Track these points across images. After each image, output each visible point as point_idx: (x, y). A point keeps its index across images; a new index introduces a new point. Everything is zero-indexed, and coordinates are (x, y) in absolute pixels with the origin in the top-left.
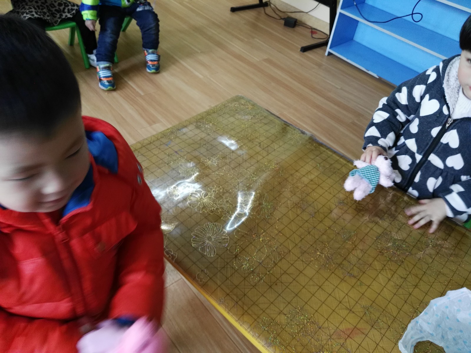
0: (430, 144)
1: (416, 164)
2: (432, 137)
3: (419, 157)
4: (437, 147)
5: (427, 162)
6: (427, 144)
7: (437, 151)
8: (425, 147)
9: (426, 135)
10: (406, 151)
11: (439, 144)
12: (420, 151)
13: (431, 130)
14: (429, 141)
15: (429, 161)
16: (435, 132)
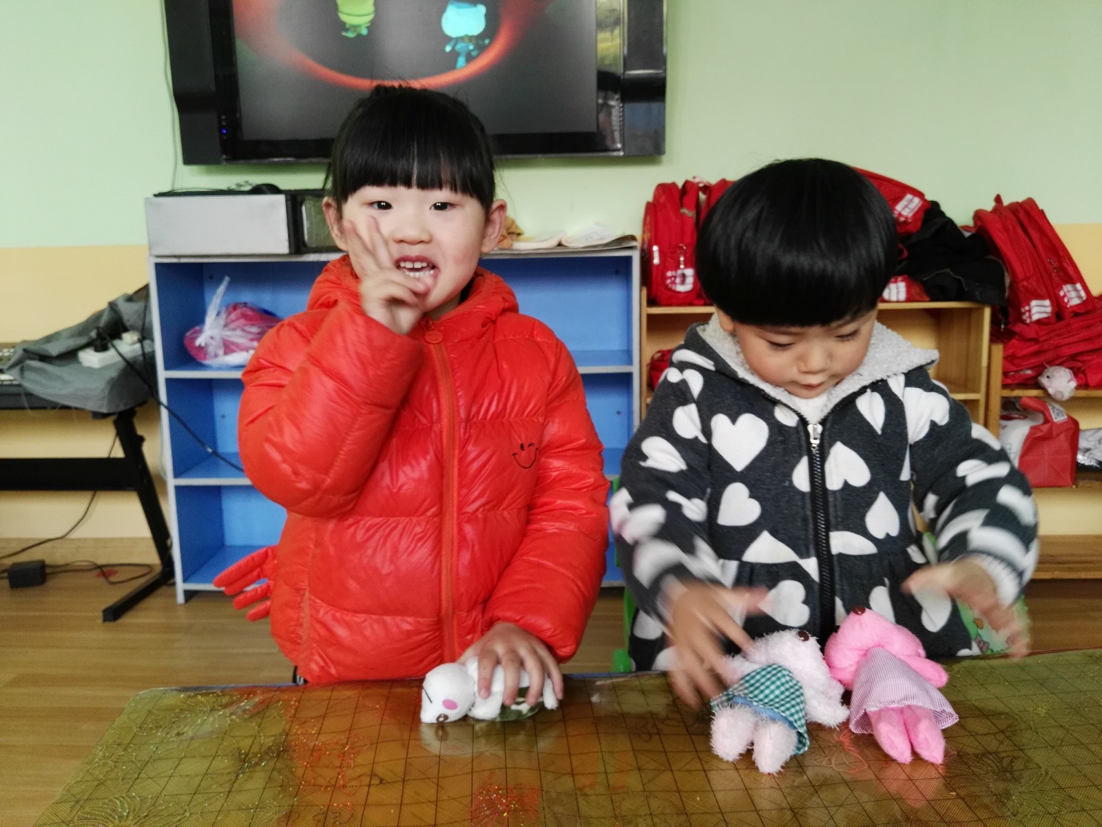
0: (809, 513)
1: (816, 588)
2: (803, 494)
3: (811, 565)
4: (831, 510)
5: (835, 562)
6: (805, 520)
7: (836, 517)
8: (806, 530)
9: (787, 502)
10: (771, 575)
11: (831, 499)
12: (803, 549)
13: (791, 481)
14: (803, 508)
15: (841, 555)
16: (801, 478)
